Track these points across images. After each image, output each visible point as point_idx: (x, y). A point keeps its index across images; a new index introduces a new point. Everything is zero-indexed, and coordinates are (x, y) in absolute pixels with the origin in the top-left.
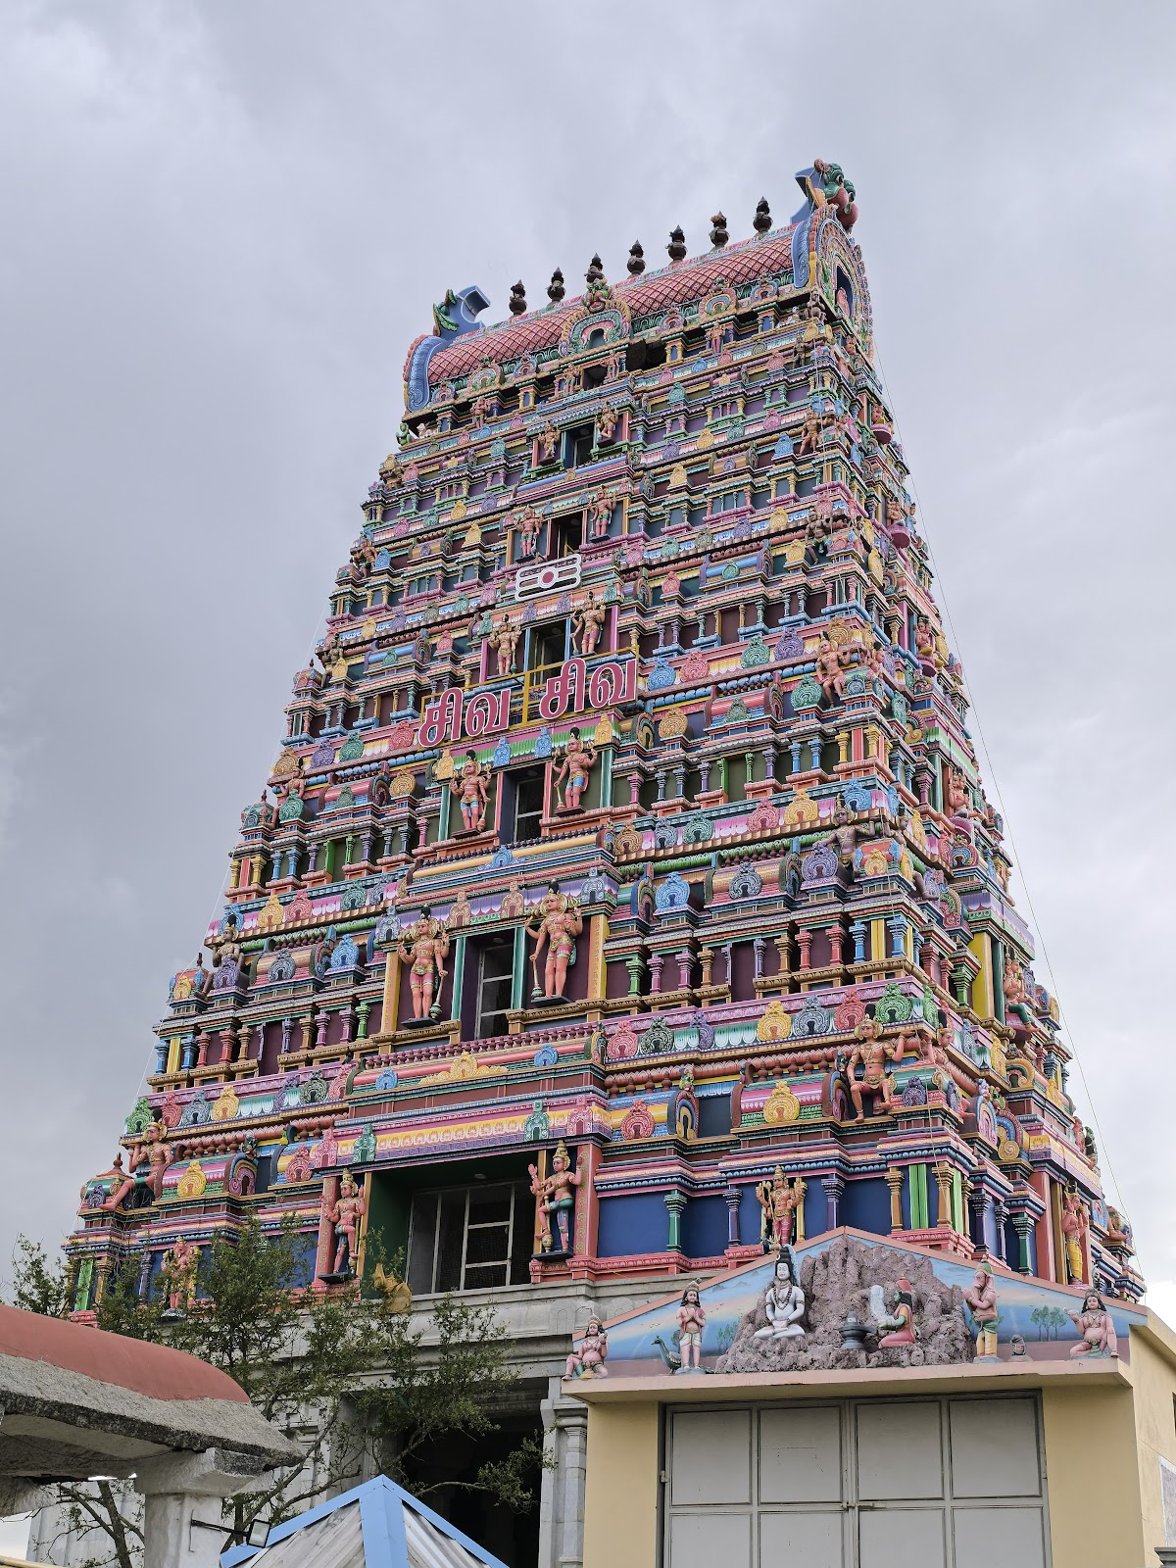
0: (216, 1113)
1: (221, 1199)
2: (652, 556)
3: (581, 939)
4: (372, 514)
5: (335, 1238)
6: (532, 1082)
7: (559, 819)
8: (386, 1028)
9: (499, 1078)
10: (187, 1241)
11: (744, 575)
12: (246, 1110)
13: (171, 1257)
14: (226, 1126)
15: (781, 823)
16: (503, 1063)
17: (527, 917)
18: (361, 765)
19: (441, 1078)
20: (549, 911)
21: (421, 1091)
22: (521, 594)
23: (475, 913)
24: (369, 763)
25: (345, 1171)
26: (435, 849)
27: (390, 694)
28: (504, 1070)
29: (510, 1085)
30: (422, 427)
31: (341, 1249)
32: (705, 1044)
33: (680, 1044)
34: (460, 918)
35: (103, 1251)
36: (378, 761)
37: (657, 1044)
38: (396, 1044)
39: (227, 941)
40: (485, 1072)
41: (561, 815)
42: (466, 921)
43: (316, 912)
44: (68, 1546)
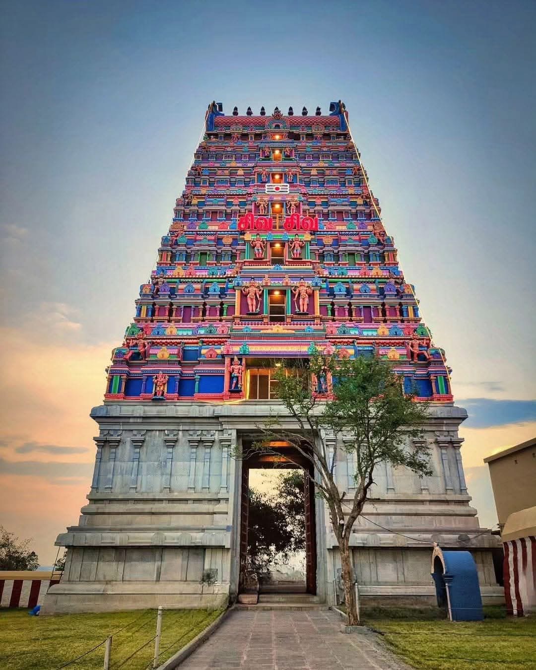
0: (167, 332)
1: (176, 361)
2: (309, 192)
3: (311, 296)
4: (198, 157)
5: (231, 378)
6: (305, 337)
7: (292, 260)
8: (237, 314)
9: (291, 334)
10: (164, 373)
11: (344, 203)
12: (180, 333)
13: (156, 378)
14: (172, 337)
15: (371, 274)
16: (294, 330)
17: (293, 286)
18: (207, 231)
19: (269, 331)
20: (300, 286)
21: (261, 334)
22: (268, 191)
23: (272, 282)
24: (210, 231)
25: (235, 356)
26: (245, 262)
27: (217, 212)
28: (293, 332)
29: (295, 337)
30: (212, 137)
31: (235, 381)
32: (360, 334)
33: (352, 332)
34: (267, 283)
35: (124, 373)
36: (214, 231)
37: (344, 331)
38: (241, 319)
39: (161, 277)
40: (286, 331)
41: (293, 259)
42: (269, 284)
43: (198, 274)
44: (113, 477)
